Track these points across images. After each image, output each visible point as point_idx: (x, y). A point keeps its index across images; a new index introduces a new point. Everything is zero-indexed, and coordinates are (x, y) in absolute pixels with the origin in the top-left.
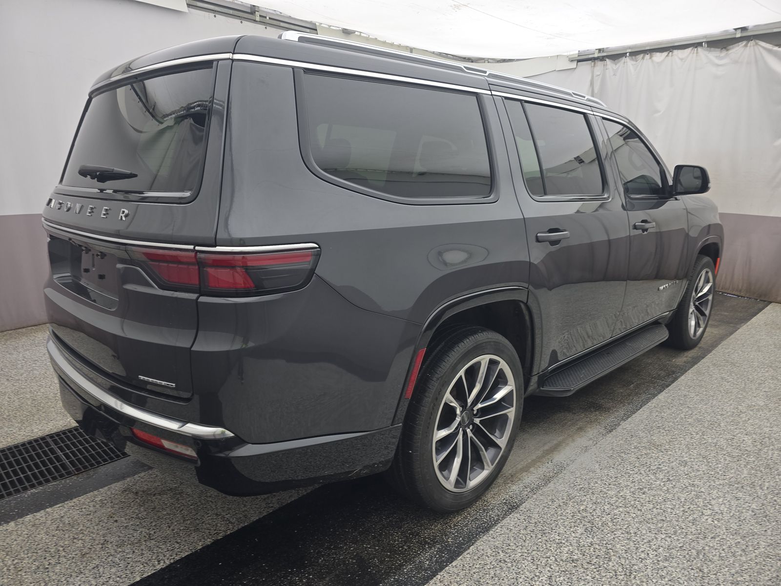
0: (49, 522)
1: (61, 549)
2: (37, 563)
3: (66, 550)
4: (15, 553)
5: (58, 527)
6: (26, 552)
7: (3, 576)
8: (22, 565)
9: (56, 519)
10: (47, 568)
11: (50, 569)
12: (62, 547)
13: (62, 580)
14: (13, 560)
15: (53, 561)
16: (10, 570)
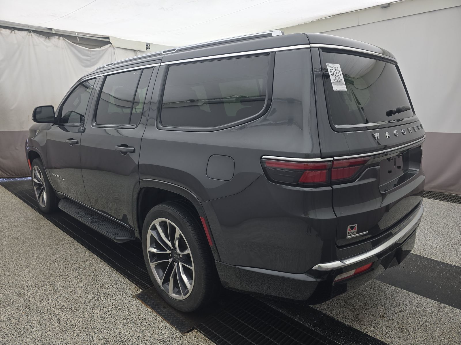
0: (408, 341)
1: (419, 325)
2: (435, 329)
3: (419, 323)
4: (439, 342)
5: (408, 335)
6: (434, 338)
7: (454, 338)
8: (441, 334)
9: (403, 340)
10: (433, 324)
11: (433, 322)
12: (418, 325)
13: (434, 315)
14: (443, 340)
15: (429, 324)
16: (448, 337)
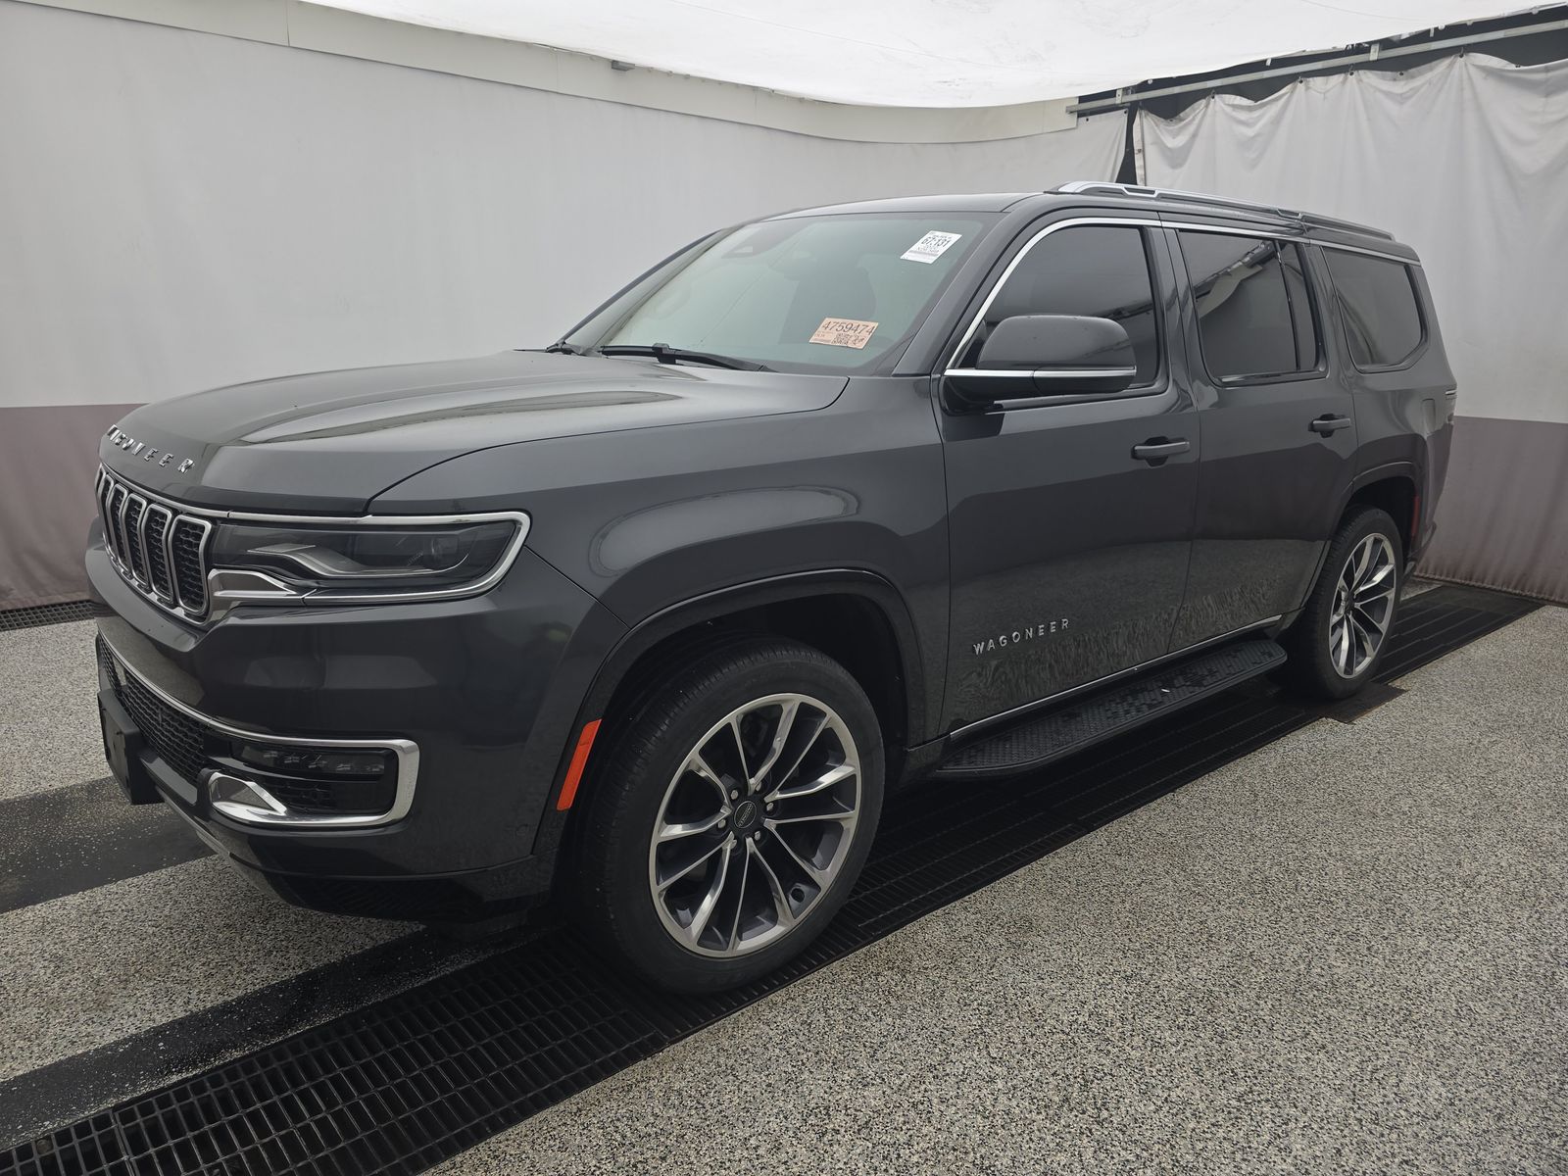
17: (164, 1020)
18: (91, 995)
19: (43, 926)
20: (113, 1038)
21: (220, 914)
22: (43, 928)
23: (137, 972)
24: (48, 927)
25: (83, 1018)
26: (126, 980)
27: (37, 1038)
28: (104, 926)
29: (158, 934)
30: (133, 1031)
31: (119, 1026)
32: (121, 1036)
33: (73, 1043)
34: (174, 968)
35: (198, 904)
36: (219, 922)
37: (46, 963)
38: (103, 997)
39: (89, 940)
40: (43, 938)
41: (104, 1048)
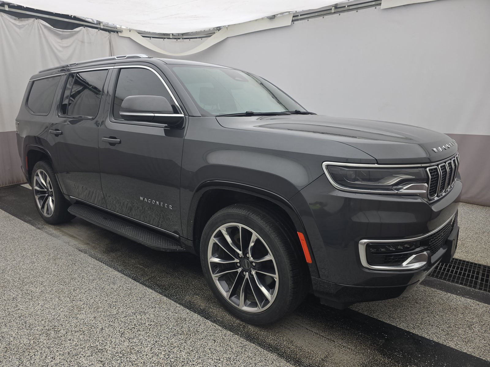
17: (454, 295)
18: (467, 311)
19: (468, 342)
20: (468, 299)
21: (415, 307)
22: (468, 341)
23: (451, 309)
24: (467, 340)
25: (473, 308)
26: (455, 309)
27: (487, 311)
28: (449, 327)
29: (436, 314)
30: (462, 298)
31: (465, 301)
32: (466, 299)
33: (478, 305)
34: (441, 303)
35: (418, 314)
36: (418, 305)
37: (474, 329)
38: (464, 309)
39: (457, 326)
40: (470, 338)
41: (472, 299)
